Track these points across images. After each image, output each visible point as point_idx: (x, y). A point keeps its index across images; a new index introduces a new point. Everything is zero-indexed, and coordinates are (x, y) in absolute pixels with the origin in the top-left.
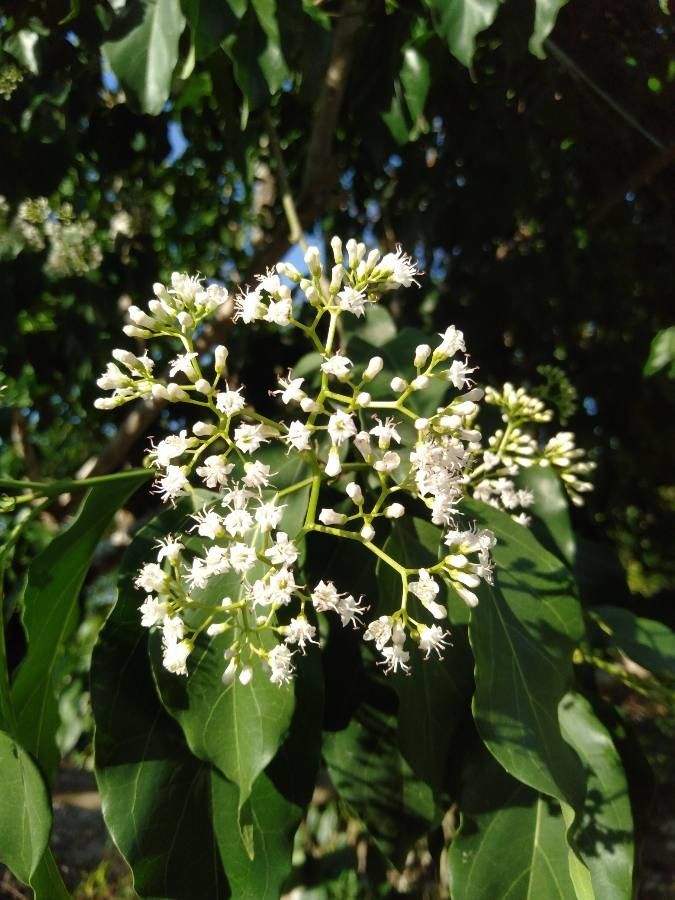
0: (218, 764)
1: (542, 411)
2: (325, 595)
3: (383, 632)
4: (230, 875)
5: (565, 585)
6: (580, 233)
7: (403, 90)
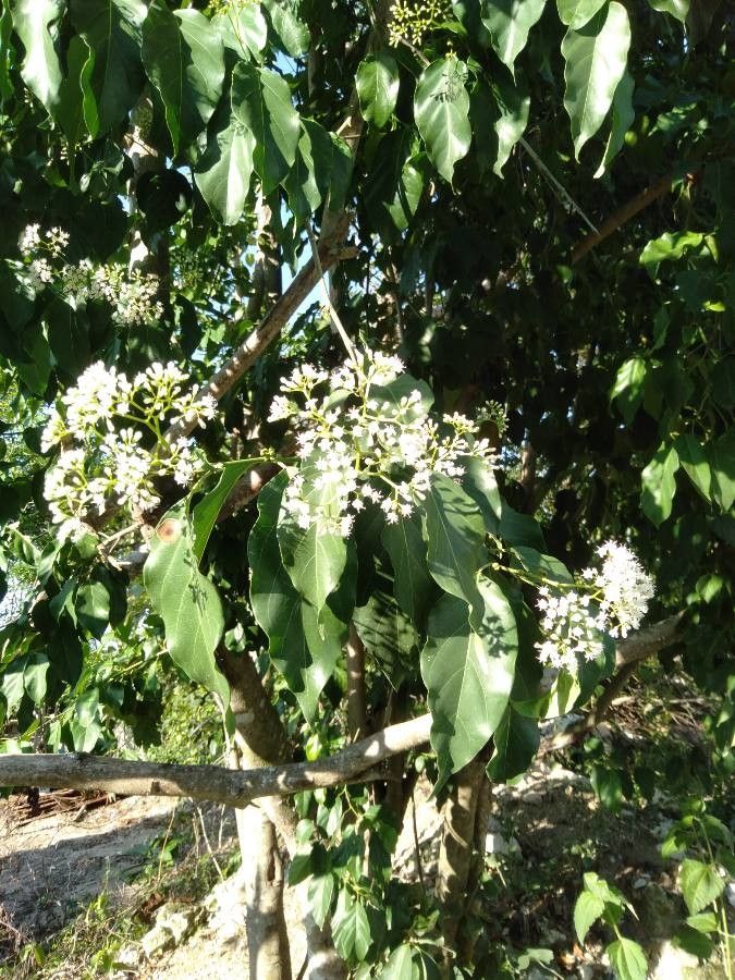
0: (306, 597)
1: (474, 427)
2: (367, 490)
3: (387, 505)
4: (312, 654)
5: (477, 509)
6: (564, 269)
7: (403, 189)
